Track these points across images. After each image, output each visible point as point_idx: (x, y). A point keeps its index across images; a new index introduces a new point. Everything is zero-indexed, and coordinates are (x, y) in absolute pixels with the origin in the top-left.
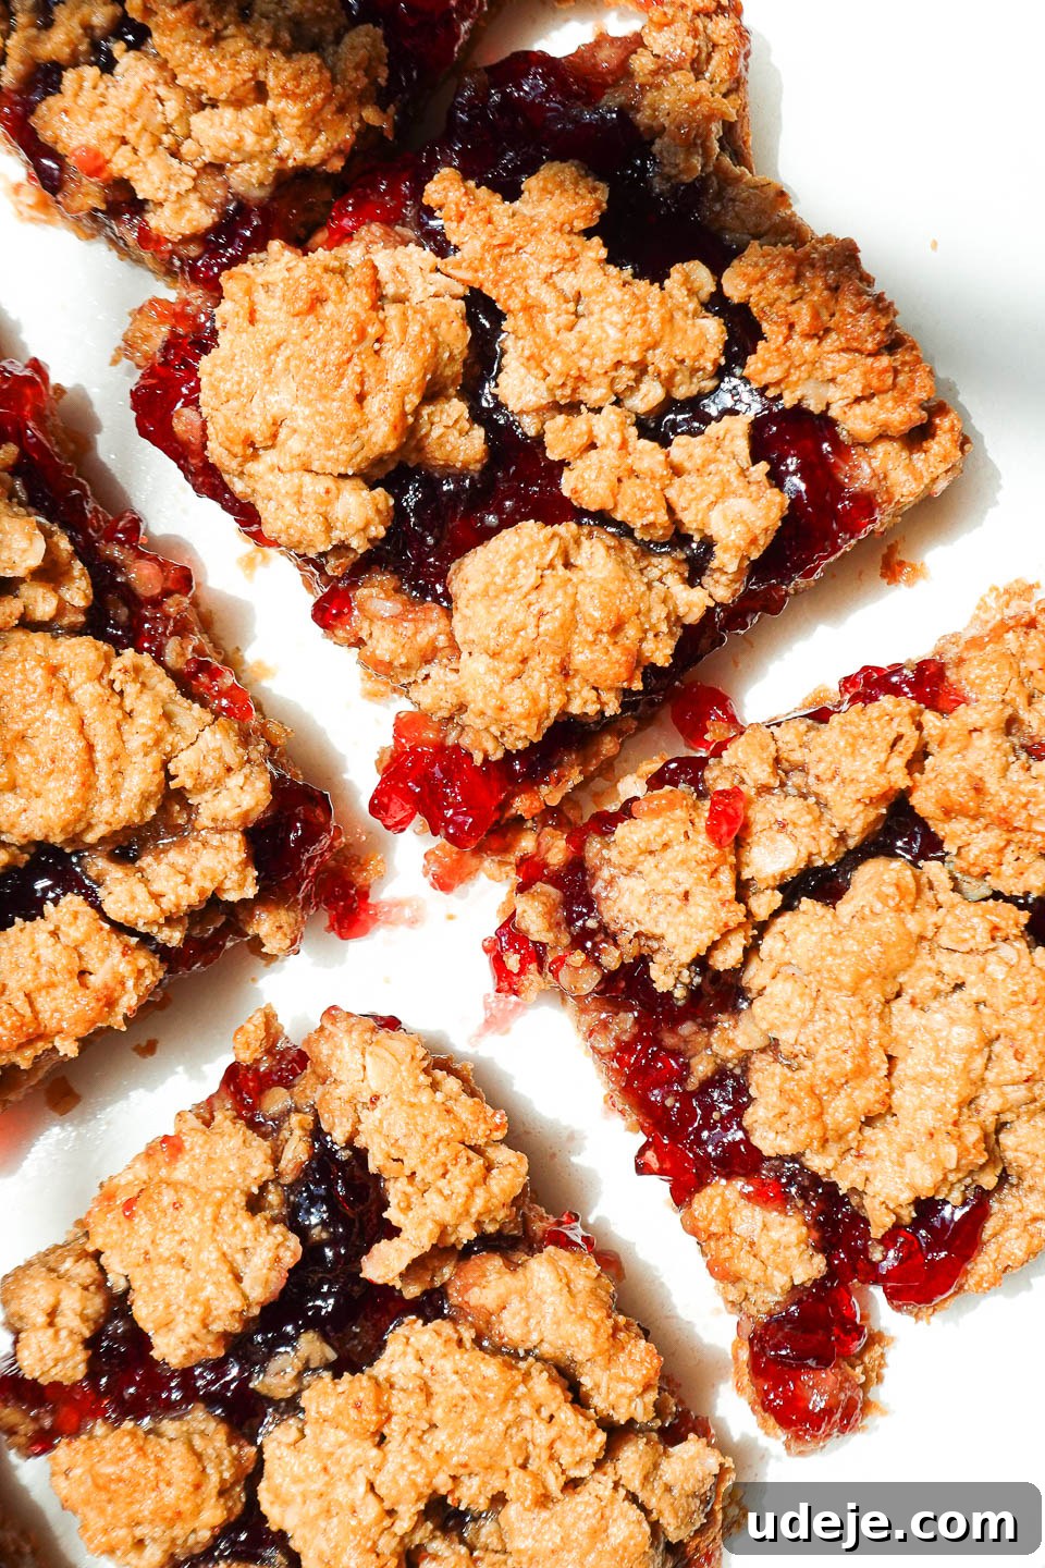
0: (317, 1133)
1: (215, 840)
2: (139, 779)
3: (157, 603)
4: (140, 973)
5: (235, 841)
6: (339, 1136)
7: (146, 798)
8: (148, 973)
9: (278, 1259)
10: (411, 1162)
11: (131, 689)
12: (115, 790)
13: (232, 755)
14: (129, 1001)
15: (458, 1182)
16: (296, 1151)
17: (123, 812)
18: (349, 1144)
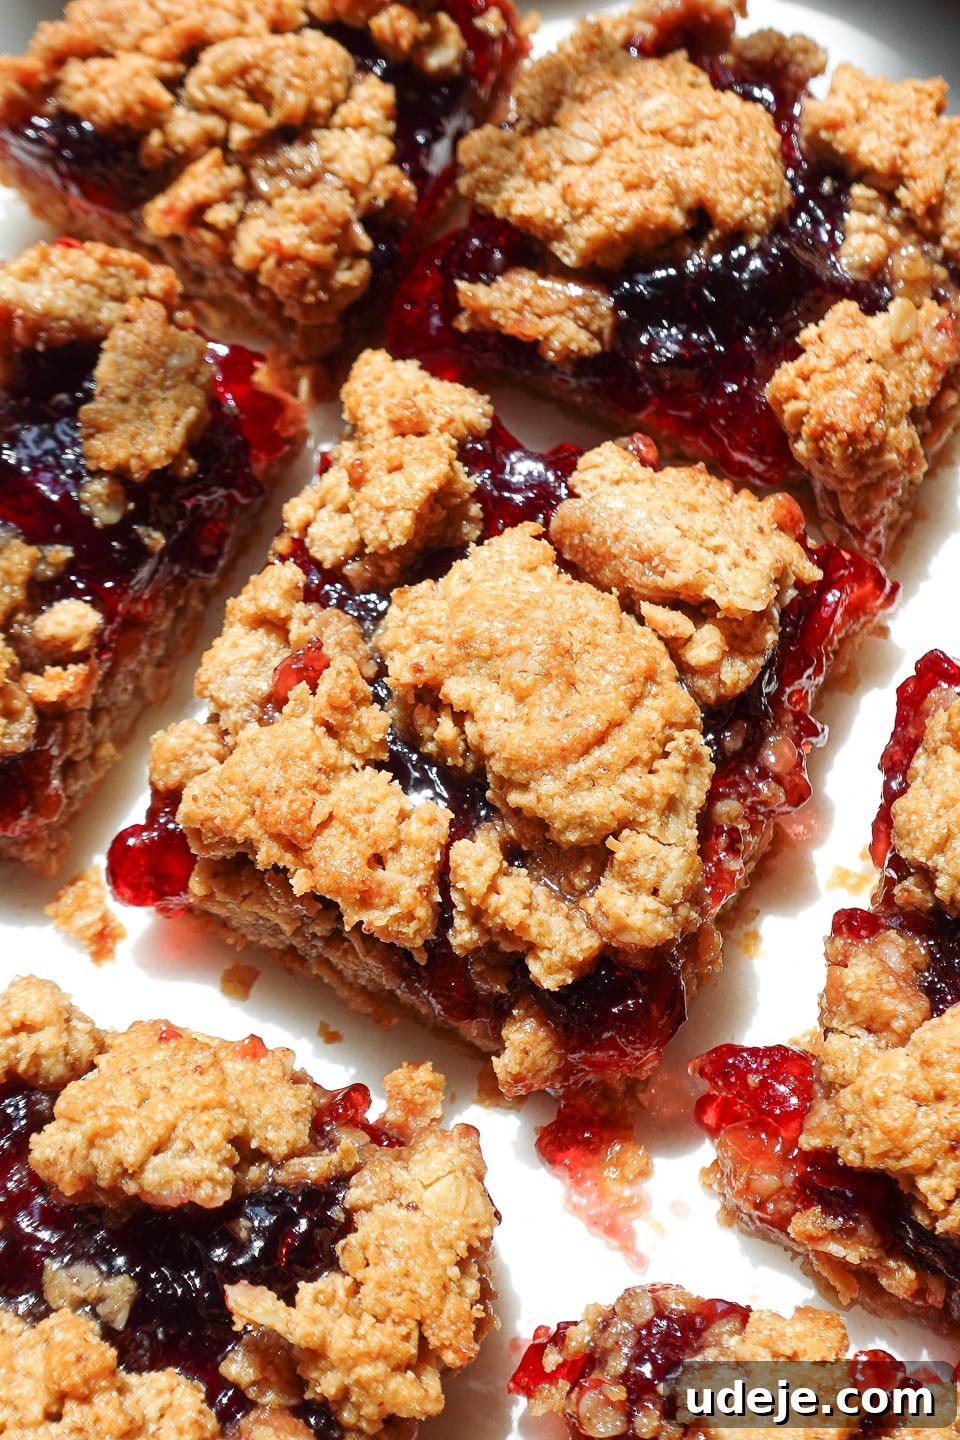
0: (342, 1179)
1: (579, 924)
2: (600, 802)
3: (764, 774)
4: (410, 916)
5: (590, 942)
6: (353, 1195)
7: (583, 822)
8: (414, 925)
9: (197, 1184)
10: (372, 1275)
11: (675, 760)
12: (573, 786)
13: (671, 885)
14: (377, 919)
15: (379, 1337)
16: (314, 1167)
17: (558, 804)
18: (349, 1213)
